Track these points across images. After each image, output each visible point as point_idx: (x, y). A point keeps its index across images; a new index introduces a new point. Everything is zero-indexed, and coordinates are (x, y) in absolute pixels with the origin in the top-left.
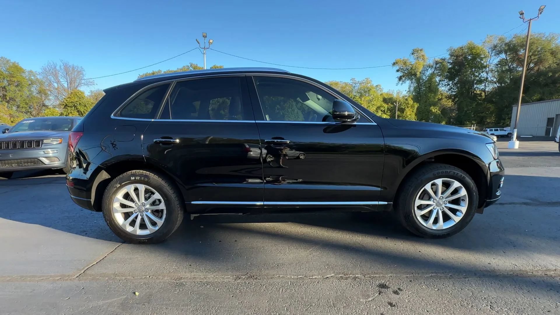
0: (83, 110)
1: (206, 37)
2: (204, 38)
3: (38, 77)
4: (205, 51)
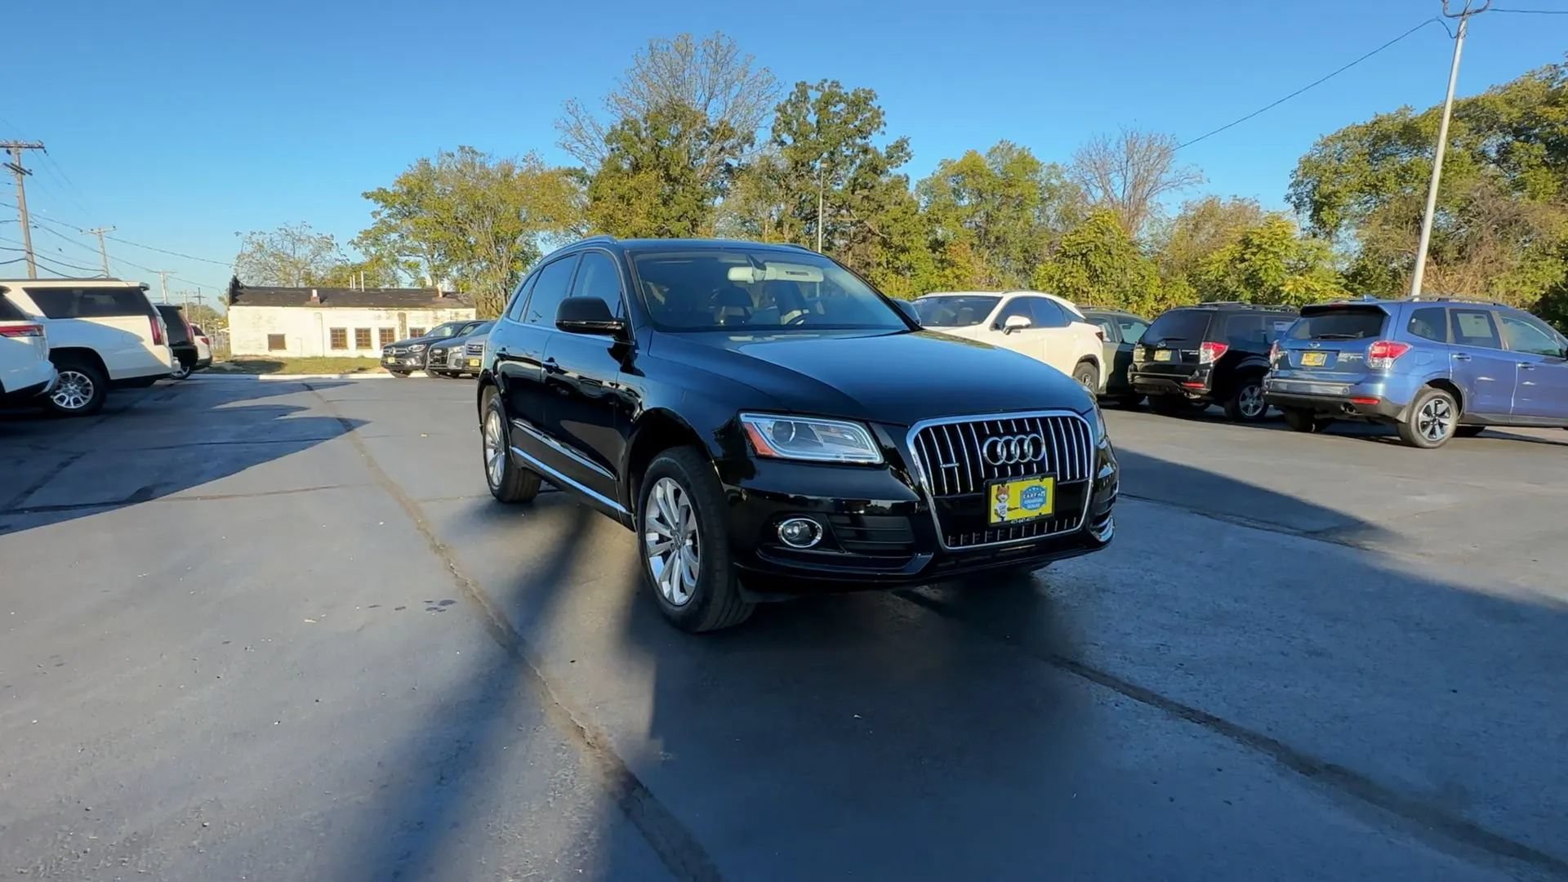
0: (1101, 264)
3: (1067, 177)
4: (1464, 23)
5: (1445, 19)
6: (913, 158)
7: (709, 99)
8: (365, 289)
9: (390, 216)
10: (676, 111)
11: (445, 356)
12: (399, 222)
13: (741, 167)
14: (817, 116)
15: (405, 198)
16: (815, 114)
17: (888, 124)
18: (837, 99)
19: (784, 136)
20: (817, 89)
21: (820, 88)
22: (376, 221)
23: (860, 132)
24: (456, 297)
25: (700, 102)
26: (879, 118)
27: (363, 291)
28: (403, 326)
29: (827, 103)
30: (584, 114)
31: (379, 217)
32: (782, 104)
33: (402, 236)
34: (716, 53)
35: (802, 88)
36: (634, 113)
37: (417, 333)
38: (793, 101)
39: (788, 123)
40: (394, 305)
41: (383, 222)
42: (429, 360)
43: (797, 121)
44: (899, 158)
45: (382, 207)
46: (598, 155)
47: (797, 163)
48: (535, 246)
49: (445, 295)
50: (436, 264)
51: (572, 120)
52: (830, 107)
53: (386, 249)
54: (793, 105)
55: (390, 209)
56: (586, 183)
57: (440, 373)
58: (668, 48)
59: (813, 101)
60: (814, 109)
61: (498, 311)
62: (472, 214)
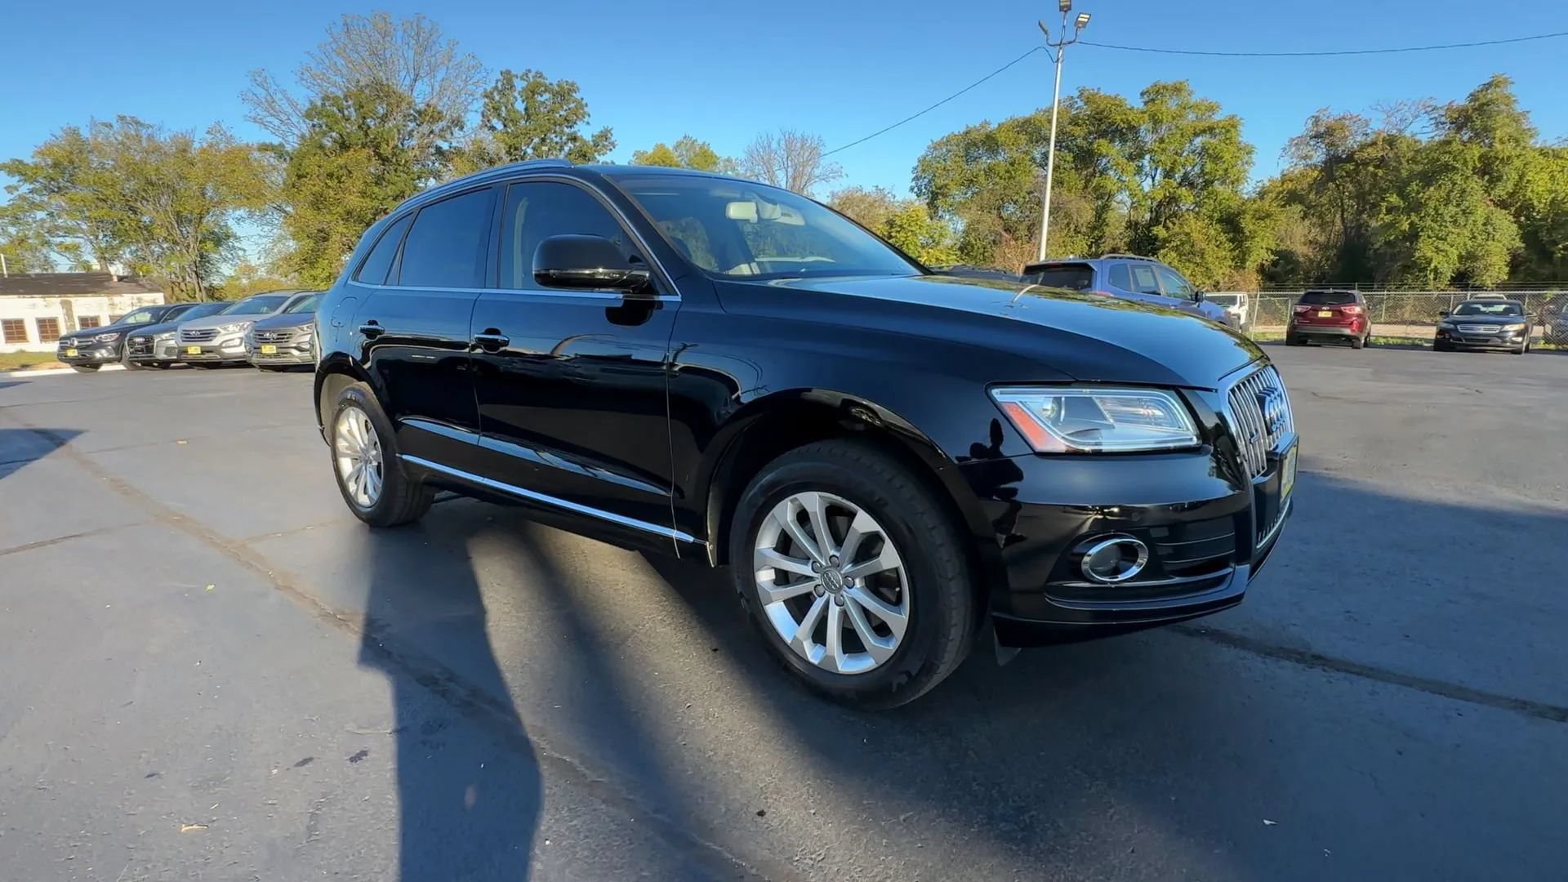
1: (1069, 8)
2: (1063, 13)
3: (741, 170)
4: (1061, 51)
5: (1048, 48)
6: (617, 147)
7: (415, 81)
8: (9, 275)
9: (31, 192)
10: (381, 91)
11: (150, 344)
12: (46, 199)
13: (452, 149)
14: (525, 103)
15: (50, 171)
16: (523, 102)
17: (591, 115)
18: (543, 89)
19: (495, 122)
20: (522, 79)
21: (525, 77)
22: (12, 197)
23: (568, 121)
24: (136, 282)
25: (405, 83)
26: (583, 109)
27: (6, 276)
28: (69, 315)
29: (533, 93)
30: (276, 88)
31: (16, 193)
32: (489, 91)
33: (51, 214)
34: (418, 34)
35: (508, 77)
36: (333, 89)
37: (90, 322)
38: (500, 88)
39: (496, 109)
40: (54, 291)
41: (22, 198)
42: (128, 350)
43: (506, 107)
44: (604, 146)
45: (19, 181)
46: (295, 131)
47: (510, 147)
48: (226, 226)
49: (121, 279)
50: (102, 246)
51: (261, 92)
52: (536, 96)
53: (31, 229)
54: (500, 92)
55: (31, 183)
56: (285, 160)
57: (143, 365)
58: (364, 25)
59: (519, 88)
60: (522, 96)
61: (190, 297)
62: (144, 190)
